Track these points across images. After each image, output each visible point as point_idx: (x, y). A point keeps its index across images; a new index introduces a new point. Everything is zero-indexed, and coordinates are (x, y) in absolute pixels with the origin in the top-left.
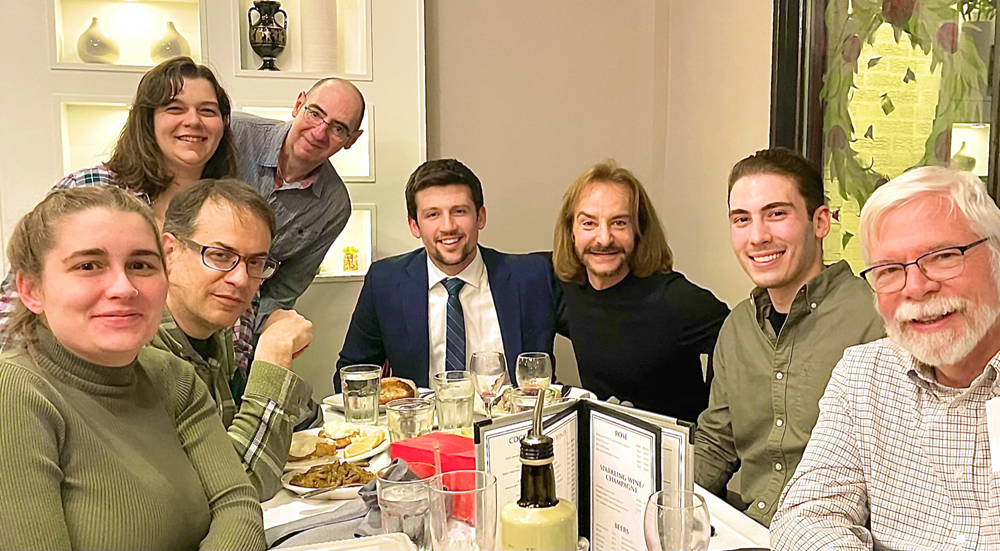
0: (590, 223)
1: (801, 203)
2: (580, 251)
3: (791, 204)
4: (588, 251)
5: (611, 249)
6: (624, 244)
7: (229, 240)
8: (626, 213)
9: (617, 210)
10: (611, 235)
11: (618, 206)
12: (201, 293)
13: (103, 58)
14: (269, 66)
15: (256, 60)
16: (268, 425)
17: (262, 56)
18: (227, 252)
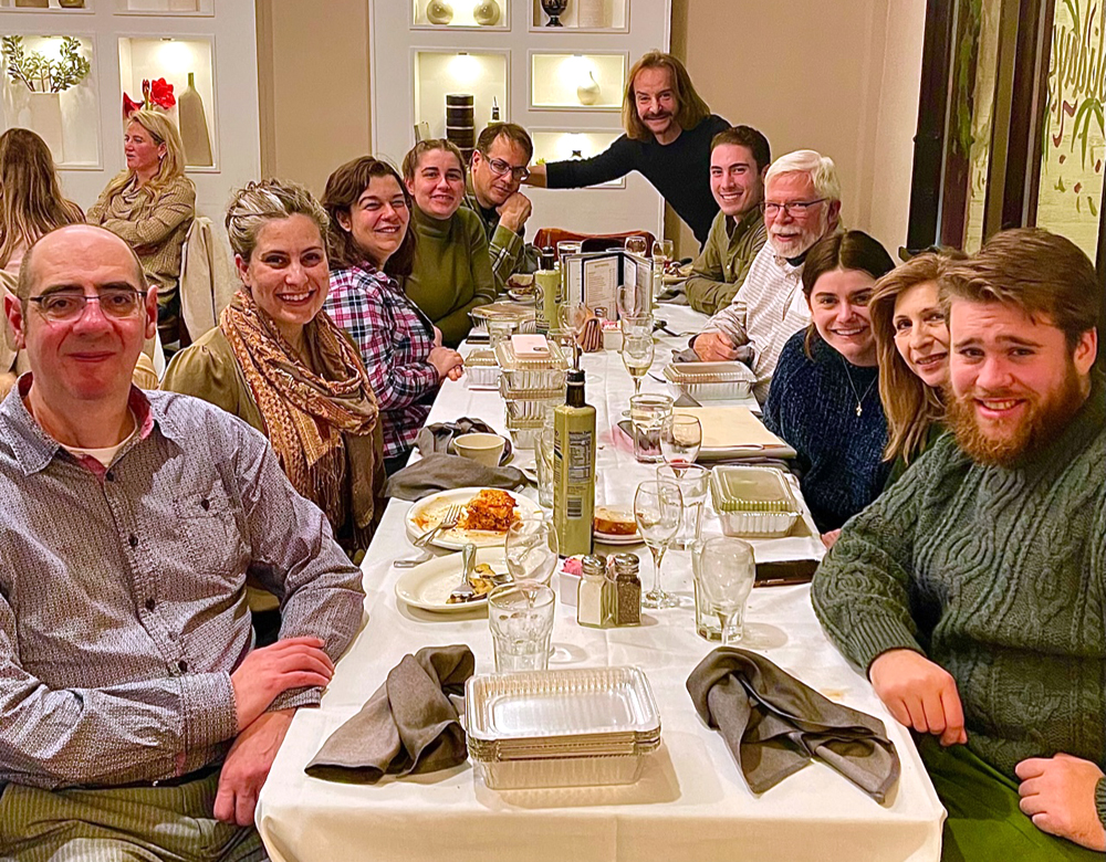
0: (645, 99)
2: (641, 118)
4: (645, 117)
5: (661, 114)
6: (670, 109)
8: (667, 88)
9: (661, 87)
10: (659, 105)
11: (662, 85)
13: (442, 20)
14: (555, 22)
15: (546, 18)
16: (501, 259)
17: (550, 14)
18: (505, 164)
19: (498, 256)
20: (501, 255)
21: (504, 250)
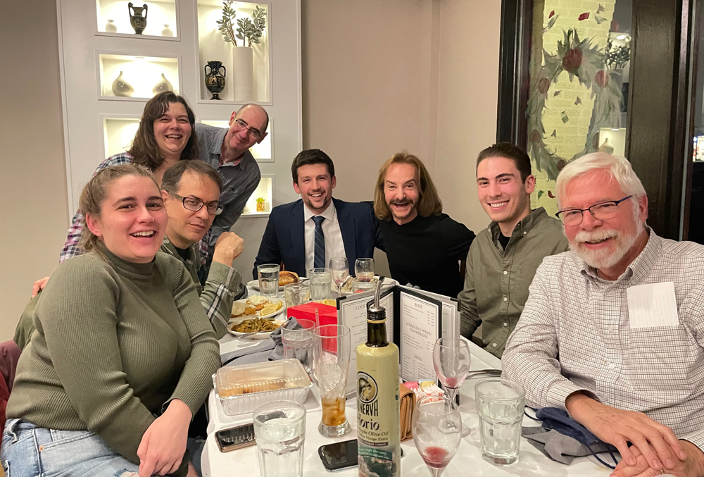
0: (393, 187)
1: (518, 173)
3: (512, 175)
4: (392, 203)
6: (412, 198)
7: (198, 194)
8: (413, 179)
9: (408, 178)
10: (404, 193)
12: (183, 223)
13: (125, 93)
14: (216, 97)
15: (209, 94)
16: (220, 298)
17: (212, 92)
18: (197, 201)
19: (216, 294)
20: (219, 293)
21: (222, 287)
